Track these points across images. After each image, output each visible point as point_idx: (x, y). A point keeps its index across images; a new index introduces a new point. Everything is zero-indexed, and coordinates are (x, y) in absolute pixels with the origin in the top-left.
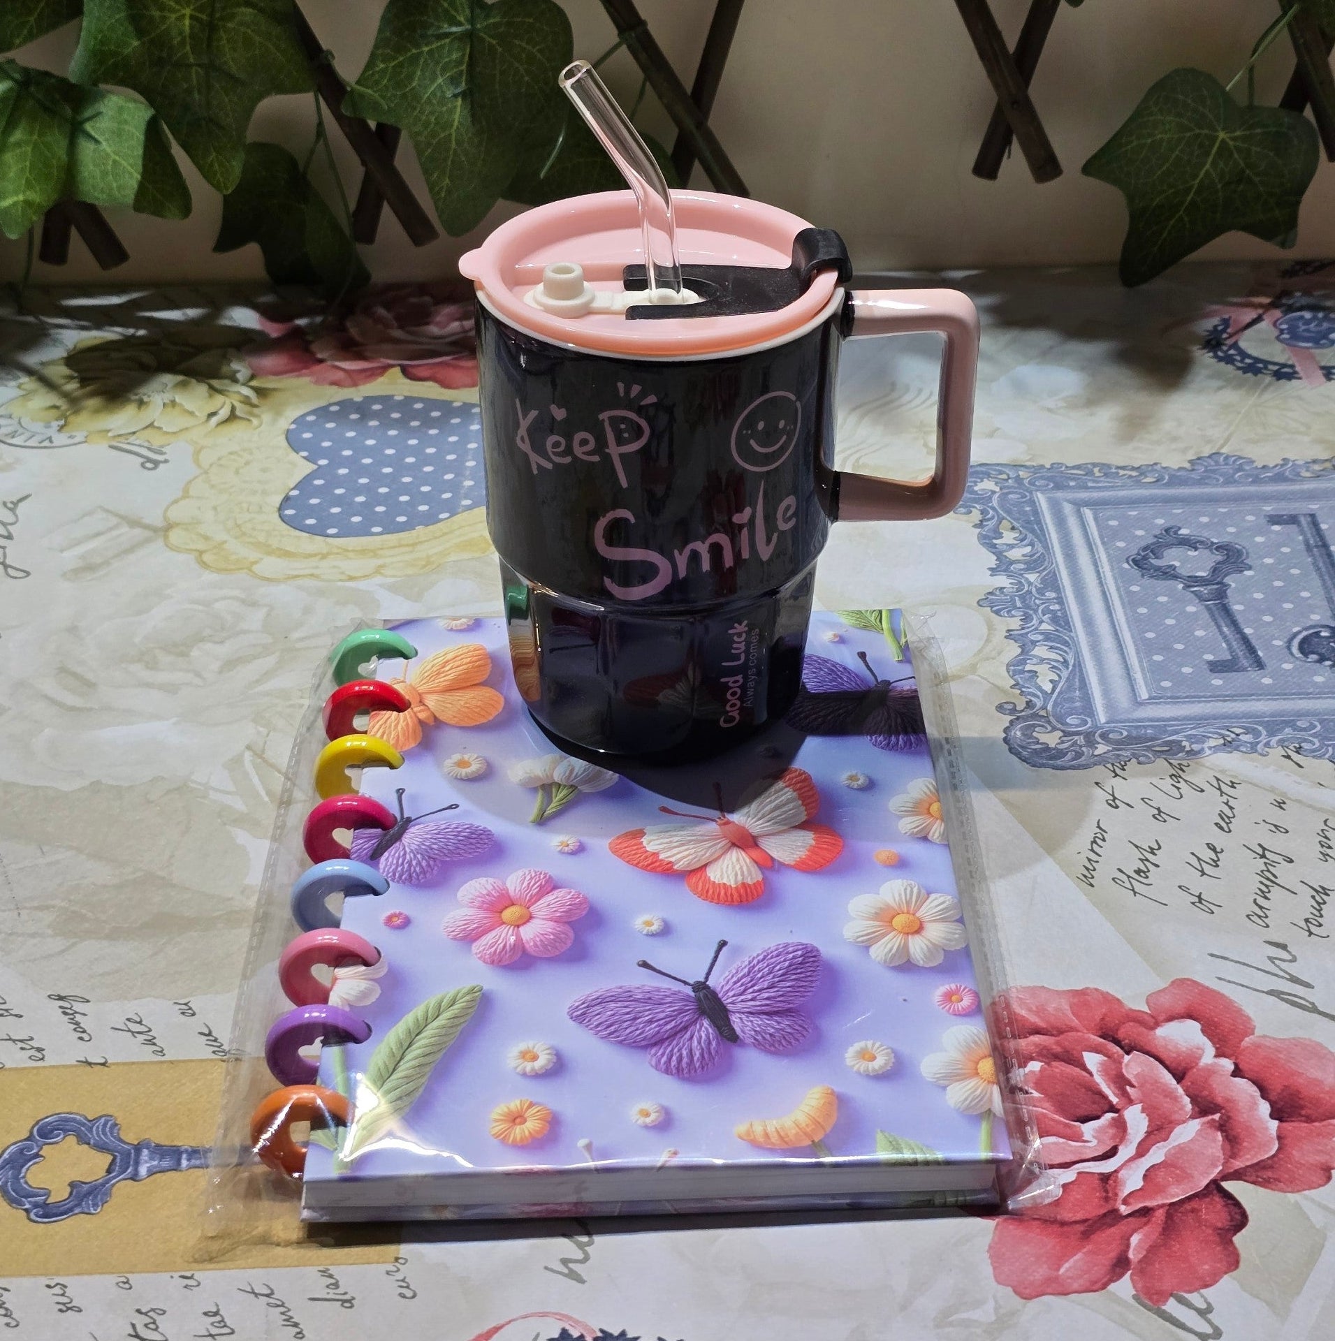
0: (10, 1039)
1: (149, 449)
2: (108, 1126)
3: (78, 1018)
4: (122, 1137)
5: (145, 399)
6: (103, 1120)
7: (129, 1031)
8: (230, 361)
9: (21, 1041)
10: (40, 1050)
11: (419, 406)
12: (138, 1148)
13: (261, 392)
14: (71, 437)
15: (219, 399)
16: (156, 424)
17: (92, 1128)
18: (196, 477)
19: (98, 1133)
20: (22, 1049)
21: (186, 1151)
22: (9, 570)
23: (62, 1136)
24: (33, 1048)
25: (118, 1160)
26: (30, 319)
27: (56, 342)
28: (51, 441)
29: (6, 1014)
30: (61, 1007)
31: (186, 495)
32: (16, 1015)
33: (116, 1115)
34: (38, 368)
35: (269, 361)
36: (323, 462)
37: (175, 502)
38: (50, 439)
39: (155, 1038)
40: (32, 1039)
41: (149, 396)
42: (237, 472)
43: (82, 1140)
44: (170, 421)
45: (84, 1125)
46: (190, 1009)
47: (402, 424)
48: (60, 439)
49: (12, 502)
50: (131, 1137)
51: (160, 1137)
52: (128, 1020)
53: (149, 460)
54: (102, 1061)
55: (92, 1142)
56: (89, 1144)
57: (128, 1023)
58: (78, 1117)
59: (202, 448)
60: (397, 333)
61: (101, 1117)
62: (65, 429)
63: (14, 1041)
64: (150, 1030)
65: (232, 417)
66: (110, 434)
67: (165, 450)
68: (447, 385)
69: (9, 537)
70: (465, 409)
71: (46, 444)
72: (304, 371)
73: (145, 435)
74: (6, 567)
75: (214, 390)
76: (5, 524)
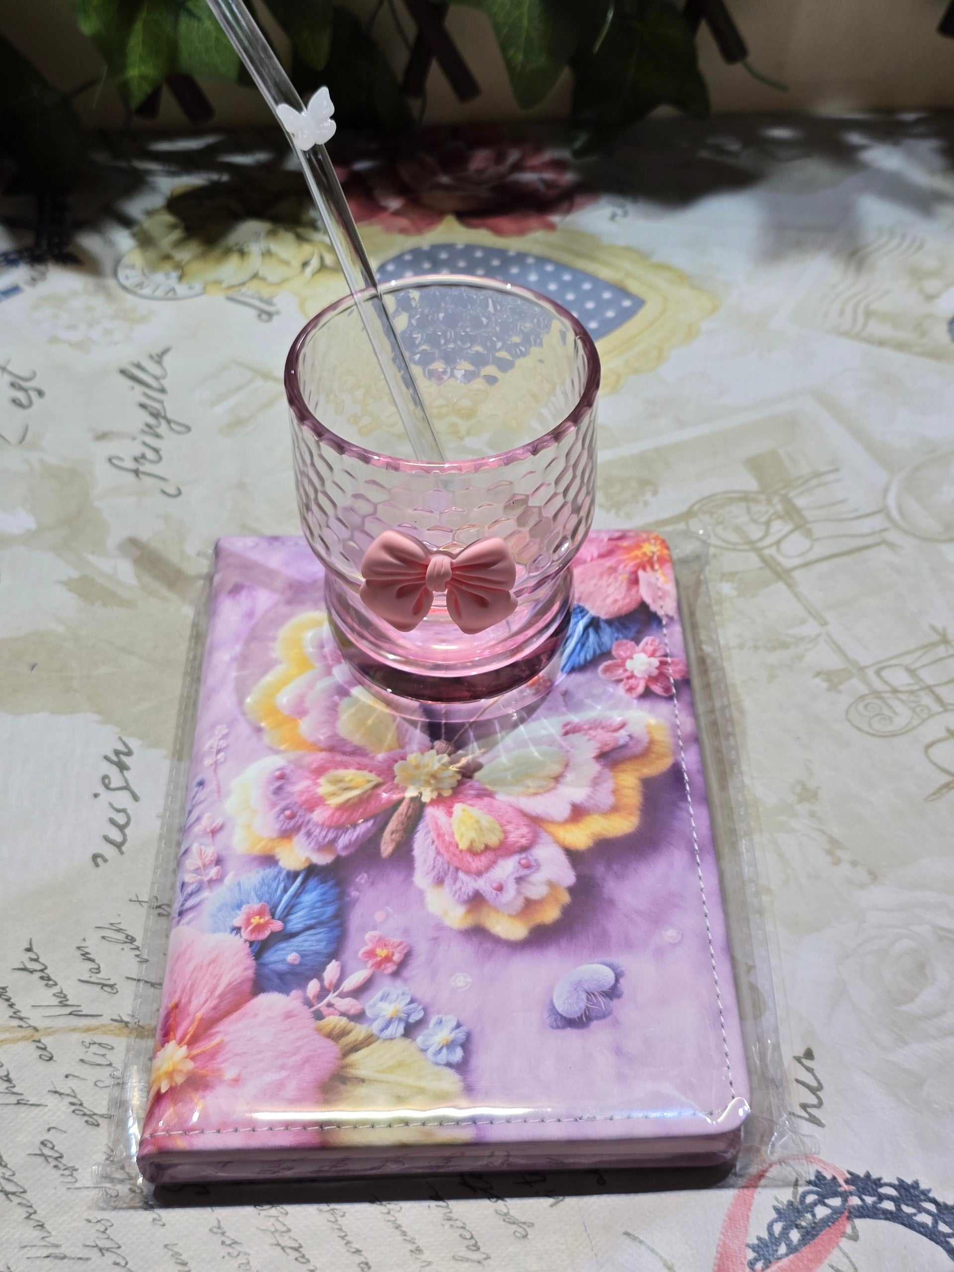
1: (261, 300)
5: (245, 249)
8: (307, 210)
14: (191, 288)
15: (307, 248)
16: (260, 274)
22: (172, 424)
26: (123, 164)
27: (154, 189)
28: (175, 293)
38: (173, 290)
41: (247, 245)
44: (271, 271)
48: (182, 289)
49: (157, 355)
53: (263, 312)
59: (305, 299)
60: (445, 179)
62: (183, 279)
65: (323, 267)
66: (224, 285)
67: (275, 300)
68: (498, 232)
69: (163, 390)
70: (520, 258)
71: (171, 295)
72: (373, 220)
73: (253, 286)
74: (169, 421)
75: (300, 238)
76: (156, 378)
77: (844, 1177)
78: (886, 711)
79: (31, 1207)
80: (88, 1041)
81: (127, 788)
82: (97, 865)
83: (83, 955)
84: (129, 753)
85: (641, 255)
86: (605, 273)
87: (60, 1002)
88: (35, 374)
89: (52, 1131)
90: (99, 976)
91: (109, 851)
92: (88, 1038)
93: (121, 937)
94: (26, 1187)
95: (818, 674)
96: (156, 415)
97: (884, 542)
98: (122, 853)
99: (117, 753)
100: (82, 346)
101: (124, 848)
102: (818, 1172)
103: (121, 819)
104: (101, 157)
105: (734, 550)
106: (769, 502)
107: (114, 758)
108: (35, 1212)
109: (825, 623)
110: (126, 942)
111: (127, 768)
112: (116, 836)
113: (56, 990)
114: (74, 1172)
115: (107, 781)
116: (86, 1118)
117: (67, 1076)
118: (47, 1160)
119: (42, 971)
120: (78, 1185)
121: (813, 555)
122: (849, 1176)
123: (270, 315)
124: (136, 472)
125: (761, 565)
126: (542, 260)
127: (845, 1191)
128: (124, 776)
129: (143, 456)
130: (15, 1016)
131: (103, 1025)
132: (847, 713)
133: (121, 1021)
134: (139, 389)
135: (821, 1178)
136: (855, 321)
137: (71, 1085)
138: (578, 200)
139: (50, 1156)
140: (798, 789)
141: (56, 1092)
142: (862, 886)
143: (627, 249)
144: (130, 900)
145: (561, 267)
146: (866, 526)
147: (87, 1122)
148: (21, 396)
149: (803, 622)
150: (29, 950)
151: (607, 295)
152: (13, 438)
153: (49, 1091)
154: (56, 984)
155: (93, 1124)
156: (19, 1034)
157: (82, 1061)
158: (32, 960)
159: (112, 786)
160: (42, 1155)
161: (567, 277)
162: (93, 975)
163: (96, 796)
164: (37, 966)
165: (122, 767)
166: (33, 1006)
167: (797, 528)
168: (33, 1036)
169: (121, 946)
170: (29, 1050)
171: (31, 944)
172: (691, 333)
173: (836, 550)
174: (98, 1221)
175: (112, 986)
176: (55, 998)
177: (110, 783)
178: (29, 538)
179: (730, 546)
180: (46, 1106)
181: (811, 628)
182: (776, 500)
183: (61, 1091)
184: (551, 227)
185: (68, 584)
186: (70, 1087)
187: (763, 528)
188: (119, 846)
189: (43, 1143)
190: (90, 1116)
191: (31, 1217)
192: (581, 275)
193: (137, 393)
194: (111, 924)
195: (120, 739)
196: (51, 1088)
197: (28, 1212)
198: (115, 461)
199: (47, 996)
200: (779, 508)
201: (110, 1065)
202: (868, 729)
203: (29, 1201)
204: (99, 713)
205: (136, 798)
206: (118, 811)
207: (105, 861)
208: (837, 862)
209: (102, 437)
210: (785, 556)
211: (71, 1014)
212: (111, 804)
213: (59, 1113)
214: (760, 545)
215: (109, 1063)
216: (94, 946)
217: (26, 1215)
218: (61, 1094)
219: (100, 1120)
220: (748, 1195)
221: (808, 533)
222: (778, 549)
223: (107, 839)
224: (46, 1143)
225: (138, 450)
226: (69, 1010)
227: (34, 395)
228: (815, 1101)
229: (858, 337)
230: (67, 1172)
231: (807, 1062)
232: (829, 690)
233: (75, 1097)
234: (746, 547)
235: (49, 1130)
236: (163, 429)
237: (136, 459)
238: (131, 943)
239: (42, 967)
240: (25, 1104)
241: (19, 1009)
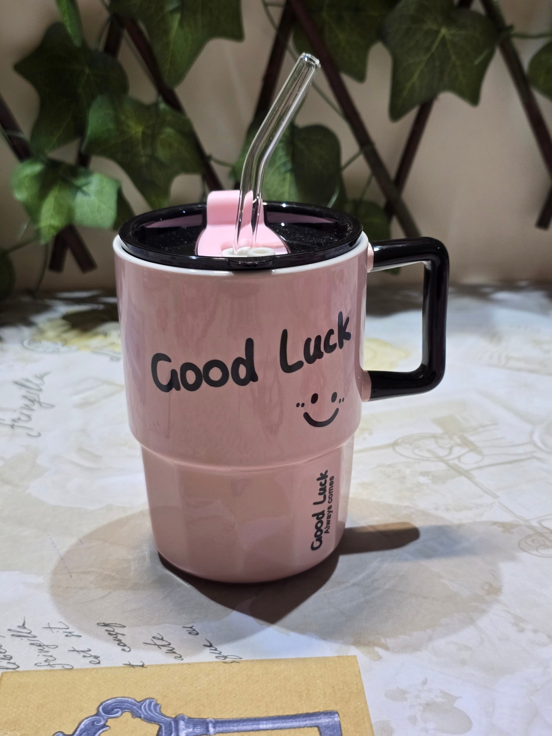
0: (75, 650)
1: (113, 353)
2: (152, 705)
3: (119, 637)
4: (163, 713)
6: (148, 701)
7: (155, 644)
9: (83, 652)
10: (96, 657)
12: (176, 720)
14: (70, 349)
16: (114, 343)
17: (141, 706)
19: (145, 710)
20: (84, 656)
21: (211, 722)
22: (42, 404)
23: (120, 713)
24: (91, 656)
25: (163, 728)
26: (39, 302)
27: (56, 311)
28: (59, 350)
29: (69, 635)
30: (107, 630)
32: (77, 636)
33: (157, 698)
39: (174, 649)
40: (90, 650)
43: (135, 715)
45: (135, 705)
46: (194, 630)
48: (63, 349)
49: (40, 376)
50: (170, 712)
51: (190, 712)
52: (154, 637)
53: (113, 357)
54: (141, 664)
55: (142, 716)
56: (140, 717)
57: (153, 639)
58: (130, 700)
61: (146, 699)
62: (66, 345)
63: (78, 651)
64: (170, 644)
66: (91, 347)
69: (40, 390)
71: (56, 351)
73: (109, 347)
74: (40, 403)
76: (37, 385)
78: (548, 543)
95: (495, 524)
96: (32, 401)
97: (534, 457)
105: (428, 460)
106: (451, 438)
109: (496, 497)
121: (483, 463)
123: (117, 359)
124: (12, 426)
125: (448, 468)
132: (519, 544)
134: (25, 390)
136: (500, 360)
142: (543, 645)
149: (481, 496)
167: (471, 450)
172: (392, 365)
173: (501, 461)
179: (426, 459)
181: (487, 499)
182: (455, 437)
187: (448, 450)
193: (23, 392)
200: (458, 441)
202: (537, 553)
208: (522, 630)
210: (465, 464)
214: (446, 458)
221: (480, 453)
222: (459, 461)
225: (15, 416)
229: (503, 367)
232: (504, 532)
234: (436, 459)
236: (36, 406)
237: (14, 420)
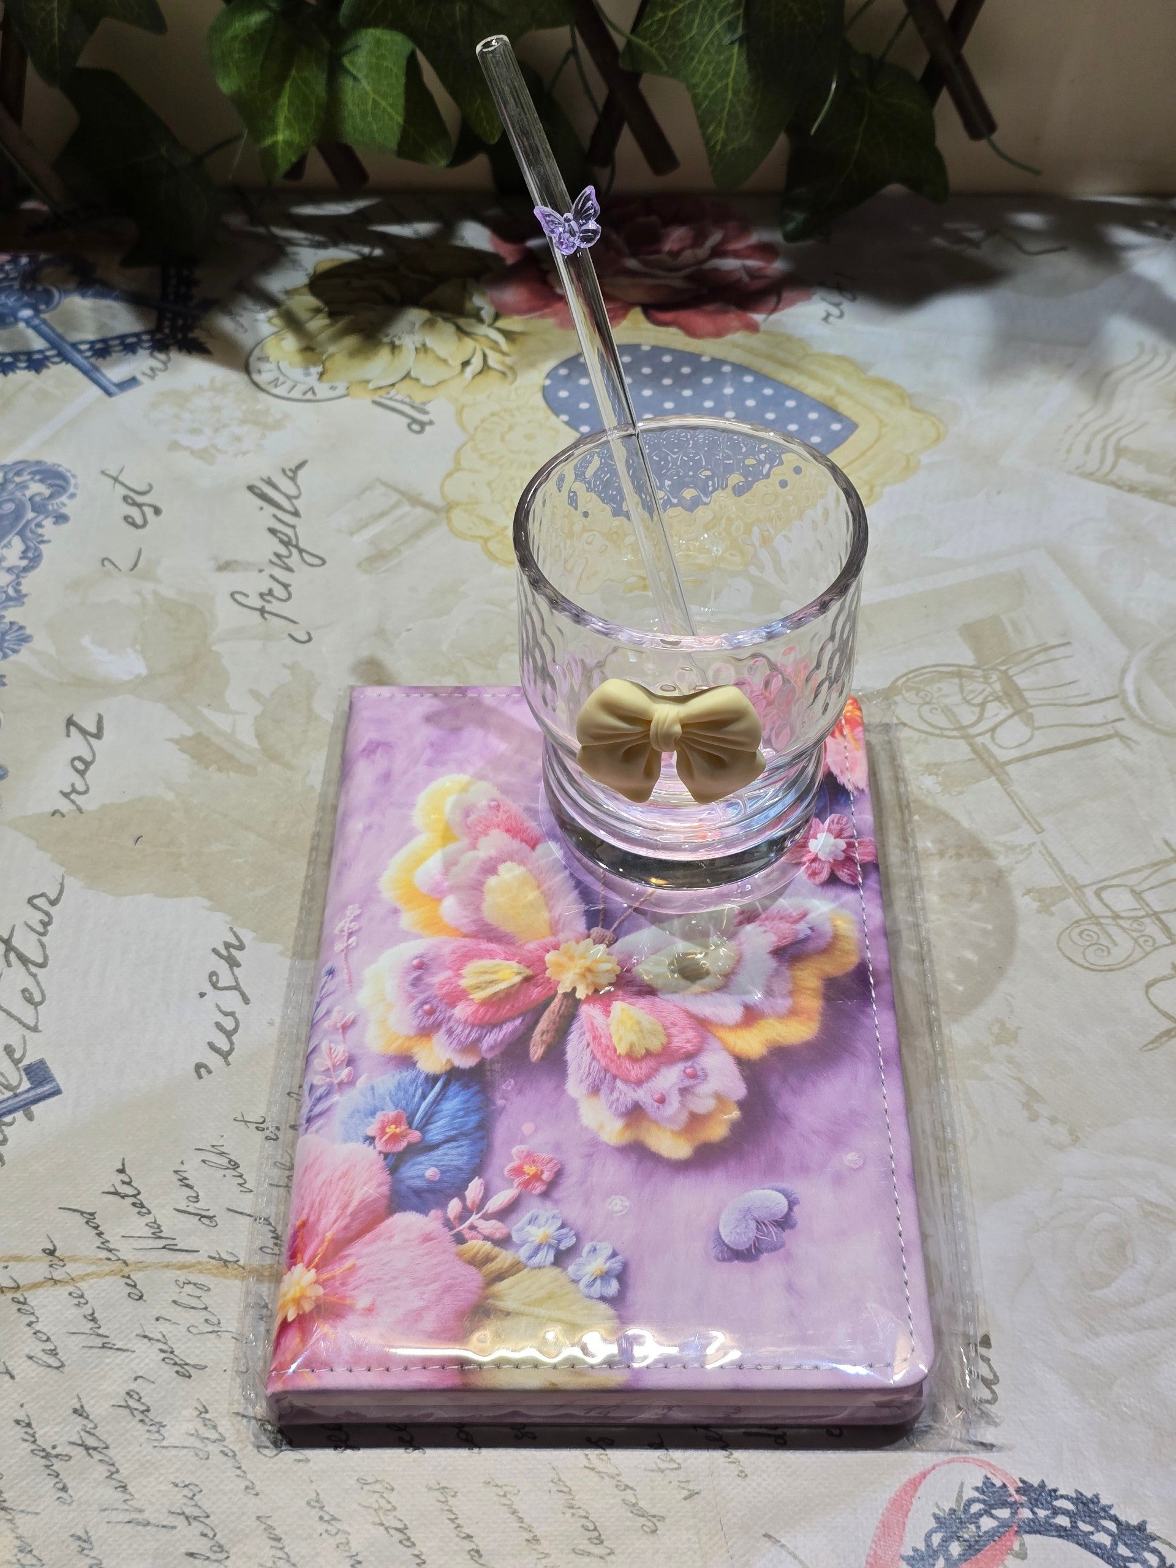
1: (413, 407)
5: (397, 342)
8: (471, 296)
11: (667, 359)
13: (508, 335)
14: (333, 388)
15: (469, 343)
16: (413, 374)
18: (464, 445)
22: (304, 554)
26: (261, 230)
27: (295, 264)
28: (314, 393)
31: (458, 468)
34: (282, 297)
35: (511, 295)
36: (585, 429)
37: (449, 475)
38: (312, 389)
41: (400, 338)
42: (503, 439)
44: (427, 371)
47: (654, 380)
48: (322, 390)
49: (291, 470)
53: (414, 421)
59: (463, 407)
60: (632, 263)
62: (325, 377)
65: (486, 367)
66: (371, 386)
67: (428, 408)
68: (691, 332)
69: (296, 514)
70: (716, 364)
71: (309, 397)
72: (547, 310)
73: (405, 388)
74: (301, 551)
75: (462, 331)
76: (289, 498)
77: (1016, 1486)
78: (1104, 941)
79: (113, 1465)
80: (182, 1279)
81: (237, 987)
82: (200, 1077)
83: (180, 1180)
84: (241, 947)
85: (857, 367)
86: (813, 389)
87: (153, 1233)
88: (151, 486)
89: (140, 1381)
90: (197, 1205)
91: (214, 1061)
92: (182, 1276)
93: (224, 1161)
94: (109, 1442)
95: (1028, 892)
96: (287, 544)
97: (1117, 735)
98: (228, 1064)
99: (227, 945)
100: (205, 455)
101: (230, 1058)
102: (986, 1477)
103: (229, 1024)
104: (236, 220)
105: (942, 736)
106: (986, 678)
107: (224, 952)
108: (117, 1471)
109: (1040, 830)
110: (228, 1168)
111: (239, 965)
112: (223, 1043)
113: (149, 1219)
114: (162, 1429)
115: (214, 978)
116: (177, 1368)
117: (157, 1319)
118: (132, 1413)
119: (134, 1196)
120: (165, 1443)
121: (1032, 747)
122: (1021, 1485)
123: (423, 425)
124: (262, 611)
125: (972, 756)
126: (741, 369)
127: (1015, 1502)
128: (233, 974)
129: (270, 592)
130: (102, 1246)
131: (199, 1263)
132: (1059, 940)
133: (220, 1259)
134: (271, 510)
135: (989, 1485)
136: (1102, 461)
137: (162, 1330)
138: (786, 295)
139: (136, 1409)
140: (996, 1029)
141: (145, 1337)
142: (1061, 1148)
143: (839, 358)
144: (235, 1120)
145: (763, 379)
146: (1097, 714)
147: (177, 1372)
148: (134, 512)
149: (1016, 827)
150: (122, 1171)
151: (813, 416)
152: (125, 564)
153: (137, 1335)
154: (149, 1212)
155: (184, 1375)
156: (107, 1267)
157: (175, 1302)
158: (124, 1183)
159: (220, 985)
160: (128, 1407)
161: (768, 392)
162: (191, 1204)
163: (202, 995)
164: (129, 1191)
165: (233, 963)
166: (123, 1237)
167: (1016, 713)
168: (122, 1271)
169: (223, 1172)
170: (116, 1287)
171: (123, 1165)
172: (910, 467)
173: (1060, 743)
174: (186, 1486)
175: (210, 1218)
176: (147, 1228)
177: (217, 981)
178: (139, 686)
179: (938, 732)
180: (134, 1351)
181: (1024, 836)
182: (994, 678)
183: (151, 1335)
184: (753, 328)
185: (180, 743)
186: (161, 1332)
187: (977, 710)
188: (225, 1055)
189: (128, 1393)
190: (180, 1365)
191: (113, 1476)
192: (785, 390)
193: (266, 516)
194: (213, 1146)
195: (231, 929)
196: (139, 1331)
197: (109, 1471)
198: (237, 596)
199: (139, 1225)
200: (998, 687)
201: (206, 1309)
202: (1082, 962)
203: (111, 1459)
204: (210, 898)
205: (246, 1000)
206: (226, 1014)
207: (209, 1072)
208: (1034, 1118)
209: (225, 566)
210: (1000, 746)
211: (164, 1247)
212: (217, 1006)
213: (147, 1361)
214: (972, 731)
215: (204, 1306)
216: (192, 1171)
217: (108, 1474)
218: (150, 1339)
219: (192, 1371)
220: (905, 1500)
221: (1029, 720)
222: (993, 737)
223: (211, 1046)
224: (132, 1393)
225: (265, 584)
226: (162, 1243)
227: (149, 511)
228: (989, 1396)
229: (1104, 480)
230: (153, 1428)
231: (982, 1350)
232: (1039, 912)
233: (165, 1343)
234: (955, 733)
235: (136, 1379)
236: (294, 560)
237: (262, 595)
238: (234, 1169)
239: (135, 1192)
240: (111, 1348)
241: (108, 1239)
